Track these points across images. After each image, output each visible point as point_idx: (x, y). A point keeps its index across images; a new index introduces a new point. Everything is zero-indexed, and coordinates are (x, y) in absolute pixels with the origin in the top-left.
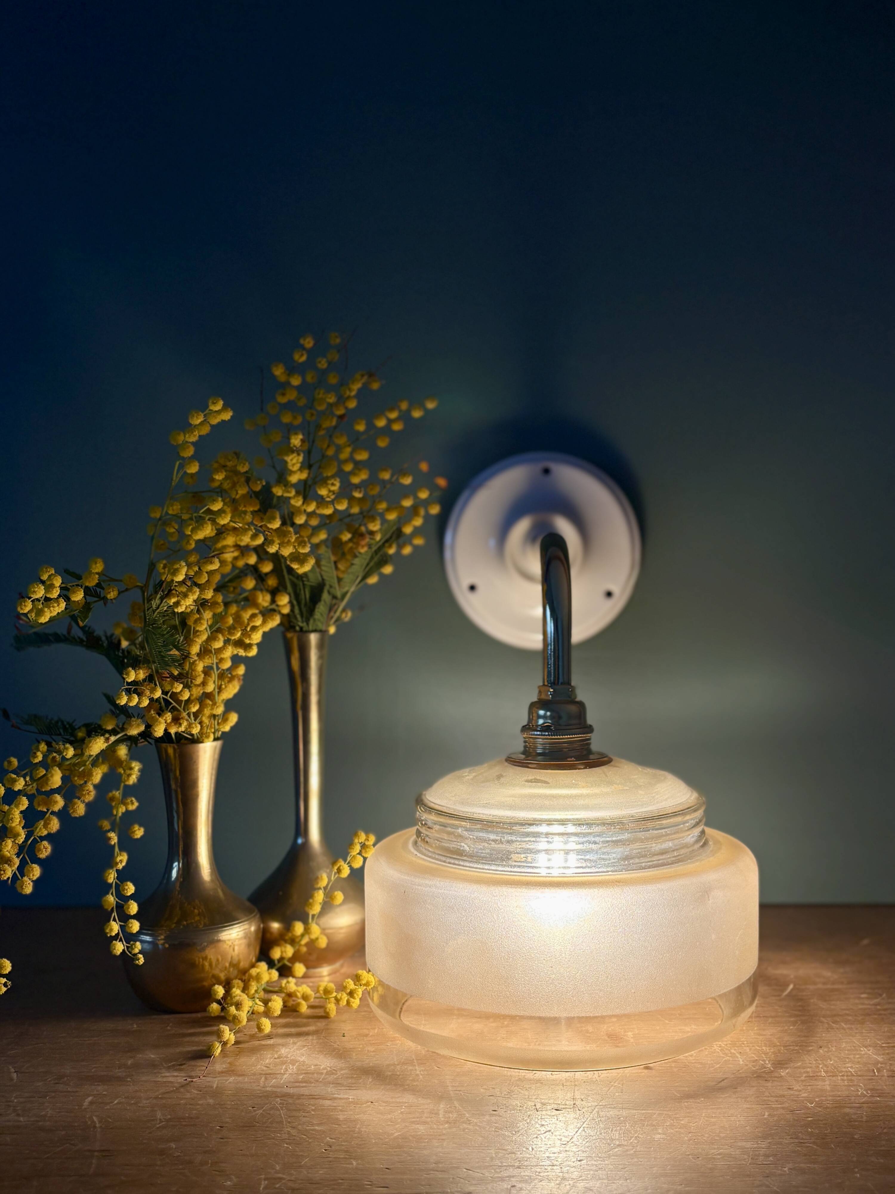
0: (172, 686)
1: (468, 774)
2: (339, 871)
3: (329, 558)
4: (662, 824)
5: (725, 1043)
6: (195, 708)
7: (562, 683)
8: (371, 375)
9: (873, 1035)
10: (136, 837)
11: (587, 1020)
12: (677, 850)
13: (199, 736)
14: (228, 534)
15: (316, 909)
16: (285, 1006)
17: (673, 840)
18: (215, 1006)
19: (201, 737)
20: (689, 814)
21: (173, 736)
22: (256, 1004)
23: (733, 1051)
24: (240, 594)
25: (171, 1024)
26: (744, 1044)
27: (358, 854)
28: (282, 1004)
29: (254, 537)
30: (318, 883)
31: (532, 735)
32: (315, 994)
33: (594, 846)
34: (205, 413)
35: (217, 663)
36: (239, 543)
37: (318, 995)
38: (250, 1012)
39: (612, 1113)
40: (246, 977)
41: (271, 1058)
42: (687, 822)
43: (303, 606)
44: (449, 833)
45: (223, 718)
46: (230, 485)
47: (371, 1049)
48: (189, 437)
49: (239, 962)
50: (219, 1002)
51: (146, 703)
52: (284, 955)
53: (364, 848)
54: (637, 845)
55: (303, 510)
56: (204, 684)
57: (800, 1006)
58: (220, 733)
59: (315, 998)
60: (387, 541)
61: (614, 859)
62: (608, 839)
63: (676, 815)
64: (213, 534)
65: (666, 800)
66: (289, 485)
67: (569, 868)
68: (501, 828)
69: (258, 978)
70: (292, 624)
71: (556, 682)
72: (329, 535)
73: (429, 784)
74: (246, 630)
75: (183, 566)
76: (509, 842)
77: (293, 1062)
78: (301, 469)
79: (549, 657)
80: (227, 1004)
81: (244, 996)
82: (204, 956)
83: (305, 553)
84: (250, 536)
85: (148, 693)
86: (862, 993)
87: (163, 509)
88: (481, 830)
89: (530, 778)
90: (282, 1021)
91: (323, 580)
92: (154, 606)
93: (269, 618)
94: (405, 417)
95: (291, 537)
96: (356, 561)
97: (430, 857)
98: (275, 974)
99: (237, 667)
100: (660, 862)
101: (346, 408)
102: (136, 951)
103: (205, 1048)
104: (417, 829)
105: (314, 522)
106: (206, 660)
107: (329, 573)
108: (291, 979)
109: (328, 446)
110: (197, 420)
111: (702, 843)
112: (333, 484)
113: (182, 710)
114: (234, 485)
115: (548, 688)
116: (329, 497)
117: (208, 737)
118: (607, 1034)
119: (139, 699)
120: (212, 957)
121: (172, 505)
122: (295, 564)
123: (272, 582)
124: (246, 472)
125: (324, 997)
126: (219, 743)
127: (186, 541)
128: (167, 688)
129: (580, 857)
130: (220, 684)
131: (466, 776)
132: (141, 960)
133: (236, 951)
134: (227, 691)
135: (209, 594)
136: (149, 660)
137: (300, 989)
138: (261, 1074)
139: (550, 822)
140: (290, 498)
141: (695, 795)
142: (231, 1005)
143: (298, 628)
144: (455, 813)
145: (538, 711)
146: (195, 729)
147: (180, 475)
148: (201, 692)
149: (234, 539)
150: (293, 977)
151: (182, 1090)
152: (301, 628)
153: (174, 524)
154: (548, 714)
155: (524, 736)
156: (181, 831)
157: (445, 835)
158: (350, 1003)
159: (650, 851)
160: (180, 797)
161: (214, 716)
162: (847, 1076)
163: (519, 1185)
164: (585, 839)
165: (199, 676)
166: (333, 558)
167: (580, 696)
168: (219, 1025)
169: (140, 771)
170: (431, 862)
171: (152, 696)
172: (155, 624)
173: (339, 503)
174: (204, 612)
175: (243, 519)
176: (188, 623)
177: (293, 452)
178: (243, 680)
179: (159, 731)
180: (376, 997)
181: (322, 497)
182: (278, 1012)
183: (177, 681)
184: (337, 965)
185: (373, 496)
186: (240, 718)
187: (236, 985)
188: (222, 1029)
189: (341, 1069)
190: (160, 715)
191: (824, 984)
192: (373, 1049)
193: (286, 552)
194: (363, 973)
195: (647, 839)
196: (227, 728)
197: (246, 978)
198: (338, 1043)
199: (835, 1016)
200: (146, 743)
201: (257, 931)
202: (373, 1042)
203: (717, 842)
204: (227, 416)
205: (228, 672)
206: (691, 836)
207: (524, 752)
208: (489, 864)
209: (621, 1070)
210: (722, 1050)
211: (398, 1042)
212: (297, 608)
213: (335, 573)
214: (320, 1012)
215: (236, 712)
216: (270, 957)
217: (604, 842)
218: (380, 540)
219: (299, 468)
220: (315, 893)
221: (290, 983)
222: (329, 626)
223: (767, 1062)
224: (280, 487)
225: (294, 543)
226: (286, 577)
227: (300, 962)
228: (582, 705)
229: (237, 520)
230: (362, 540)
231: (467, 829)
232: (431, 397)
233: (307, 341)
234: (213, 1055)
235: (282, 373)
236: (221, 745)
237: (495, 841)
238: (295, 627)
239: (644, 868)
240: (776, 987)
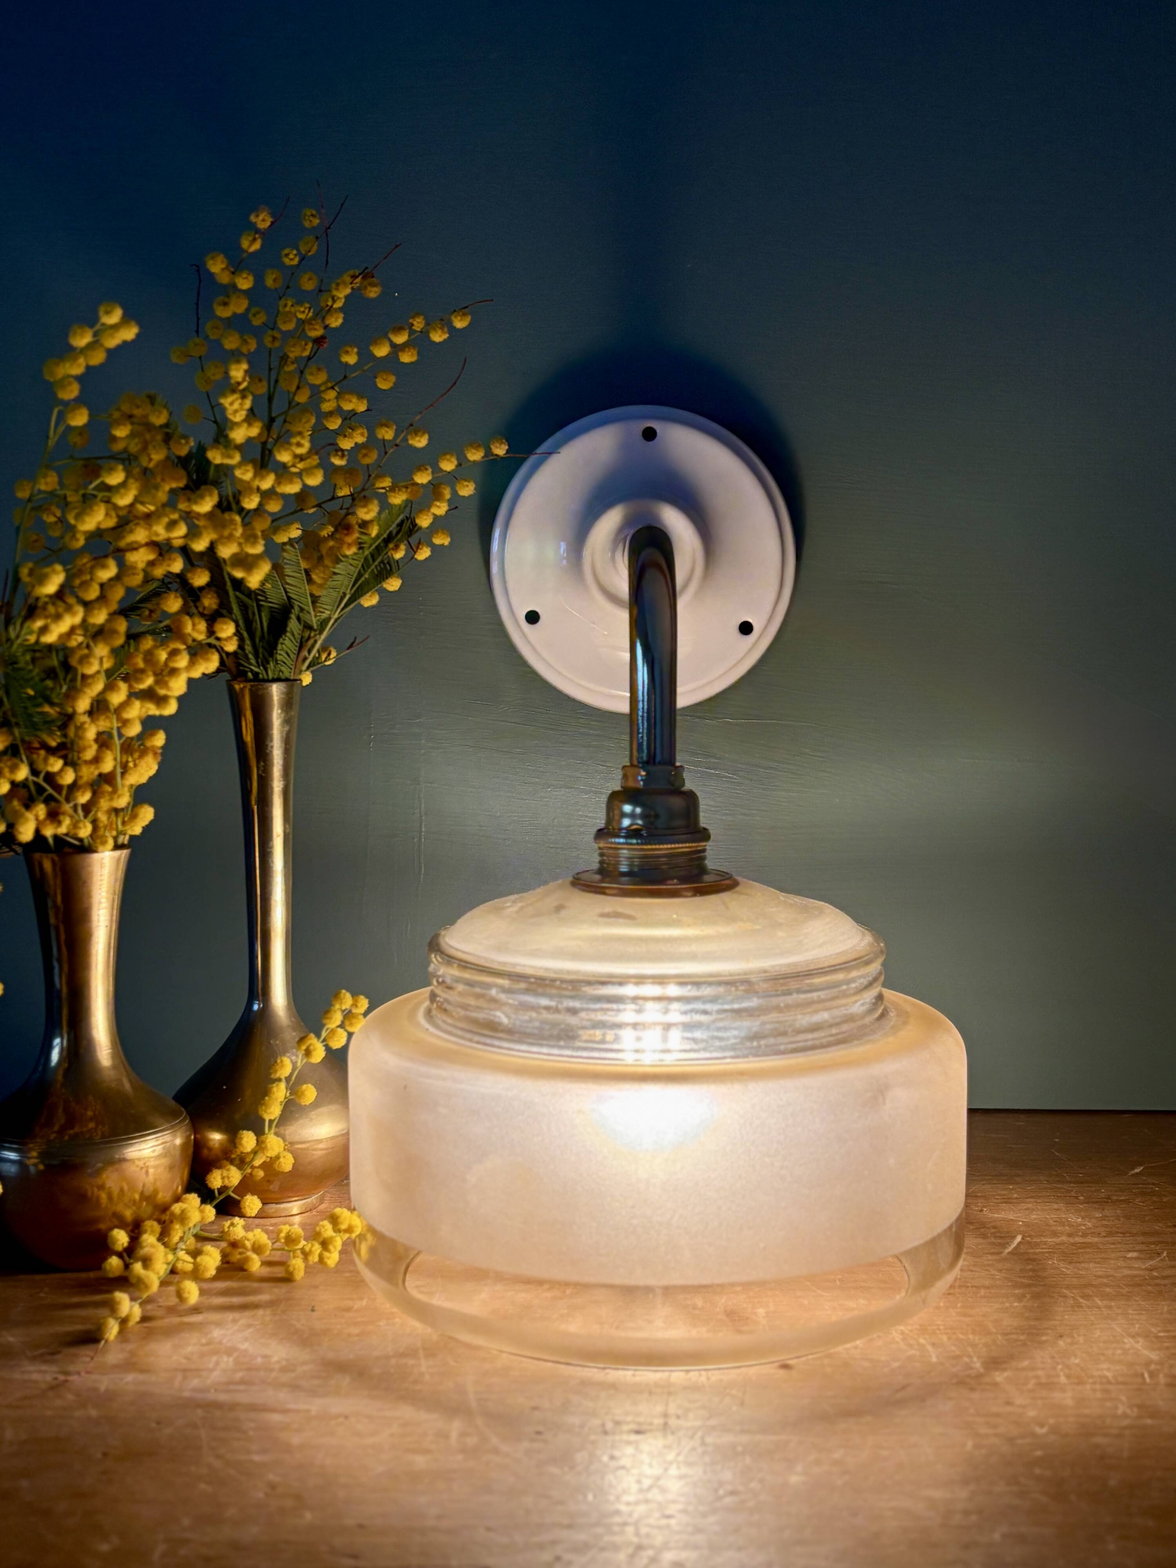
0: (46, 763)
1: (511, 905)
2: (308, 1053)
3: (298, 564)
4: (812, 984)
5: (909, 1328)
6: (84, 798)
7: (660, 763)
8: (367, 275)
9: (1144, 1317)
12: (837, 1024)
13: (91, 842)
14: (137, 524)
15: (273, 1111)
16: (224, 1262)
17: (830, 1009)
18: (114, 1262)
19: (94, 843)
20: (857, 968)
21: (51, 841)
22: (179, 1258)
23: (922, 1341)
24: (160, 622)
25: (46, 1289)
26: (939, 1330)
27: (338, 1026)
28: (219, 1258)
30: (276, 1071)
31: (611, 843)
32: (273, 1243)
33: (704, 1019)
34: (94, 328)
35: (119, 729)
37: (277, 1245)
38: (168, 1271)
39: (727, 1439)
40: (165, 1217)
41: (195, 1344)
42: (853, 980)
43: (257, 640)
44: (478, 996)
45: (129, 814)
46: (139, 446)
47: (355, 1330)
48: (71, 368)
49: (156, 1192)
50: (120, 1255)
51: (5, 788)
52: (228, 1182)
53: (349, 1018)
54: (773, 1016)
55: (255, 487)
56: (98, 759)
57: (1030, 1270)
58: (127, 837)
59: (273, 1249)
60: (389, 538)
61: (735, 1037)
62: (726, 1007)
63: (836, 970)
64: (111, 524)
66: (232, 445)
67: (668, 1051)
68: (558, 988)
69: (183, 1218)
70: (240, 668)
71: (651, 760)
73: (451, 921)
74: (162, 675)
76: (574, 1011)
77: (230, 1351)
78: (248, 421)
79: (640, 721)
80: (132, 1259)
81: (161, 1248)
82: (100, 1183)
83: (256, 554)
84: (166, 525)
85: (7, 773)
86: (1130, 1251)
87: (33, 485)
88: (527, 991)
89: (608, 910)
90: (221, 1285)
91: (289, 598)
92: (12, 634)
93: (202, 658)
94: (419, 341)
95: (235, 529)
96: (339, 568)
98: (210, 1211)
99: (153, 735)
100: (808, 1043)
101: (326, 327)
103: (91, 1327)
104: (431, 991)
105: (274, 507)
106: (101, 723)
107: (299, 590)
108: (237, 1220)
109: (299, 388)
110: (82, 339)
111: (877, 1015)
112: (299, 445)
113: (63, 801)
114: (145, 448)
115: (638, 770)
116: (294, 466)
117: (104, 843)
118: (725, 1312)
120: (112, 1185)
121: (44, 477)
122: (241, 572)
123: (209, 602)
124: (162, 426)
125: (286, 1248)
126: (125, 853)
127: (72, 535)
128: (38, 765)
129: (689, 1035)
130: (124, 760)
133: (151, 1178)
134: (136, 771)
135: (102, 618)
136: (9, 722)
137: (250, 1235)
138: (177, 1370)
139: (640, 979)
140: (233, 467)
141: (868, 938)
142: (137, 1260)
143: (250, 675)
145: (622, 806)
146: (85, 830)
147: (60, 431)
148: (94, 772)
149: (146, 532)
150: (242, 1216)
151: (49, 1394)
152: (256, 675)
153: (52, 508)
154: (638, 810)
155: (601, 846)
156: (65, 990)
157: (473, 999)
158: (324, 1259)
159: (793, 1025)
160: (63, 937)
161: (117, 811)
162: (1101, 1383)
163: (567, 1557)
164: (692, 1007)
165: (90, 747)
166: (304, 565)
168: (115, 1292)
171: (14, 777)
173: (309, 475)
174: (96, 646)
175: (156, 498)
176: (71, 663)
177: (233, 390)
178: (162, 754)
179: (26, 833)
180: (364, 1249)
181: (284, 466)
182: (212, 1272)
183: (54, 755)
184: (313, 1199)
185: (367, 466)
186: (156, 814)
187: (149, 1230)
188: (118, 1299)
189: (305, 1363)
190: (27, 807)
191: (1070, 1235)
192: (357, 1332)
193: (226, 552)
194: (343, 1213)
195: (788, 1007)
196: (137, 830)
197: (167, 1218)
198: (303, 1321)
199: (1086, 1286)
200: (12, 853)
201: (184, 1146)
202: (359, 1320)
203: (901, 1012)
204: (129, 333)
205: (137, 742)
206: (860, 1002)
207: (600, 871)
208: (538, 1044)
209: (743, 1370)
210: (904, 1339)
211: (397, 1320)
212: (248, 642)
213: (307, 587)
214: (278, 1271)
215: (152, 804)
216: (206, 1184)
217: (720, 1012)
218: (378, 536)
219: (243, 417)
220: (273, 1087)
221: (235, 1226)
222: (301, 672)
223: (975, 1359)
224: (218, 448)
225: (239, 538)
226: (231, 592)
227: (253, 1194)
228: (691, 797)
229: (146, 499)
230: (347, 535)
231: (504, 990)
232: (463, 310)
233: (261, 217)
234: (103, 1339)
235: (223, 269)
236: (128, 856)
237: (547, 1008)
238: (246, 672)
239: (783, 1053)
240: (993, 1240)
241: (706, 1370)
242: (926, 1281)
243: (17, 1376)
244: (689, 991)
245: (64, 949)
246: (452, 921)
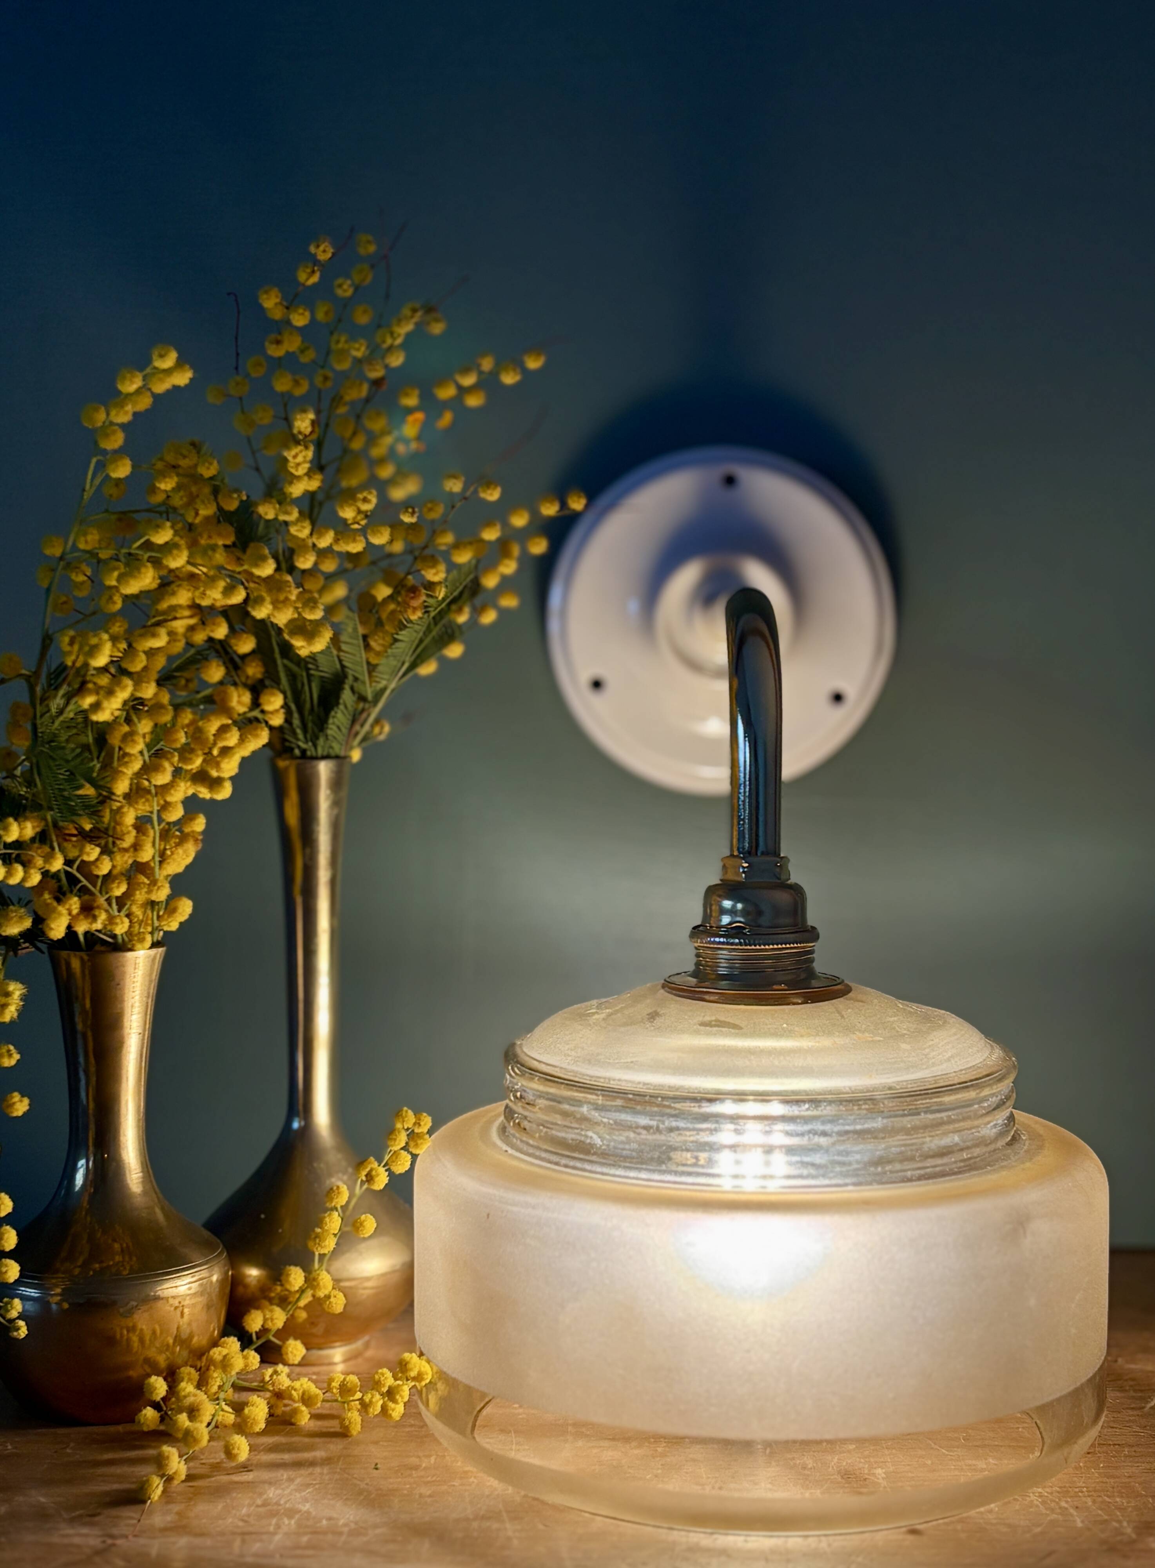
0: (82, 851)
2: (370, 1178)
3: (355, 629)
4: (941, 1104)
5: (1048, 1490)
6: (119, 890)
7: (763, 853)
8: (429, 310)
10: (15, 1114)
11: (806, 1445)
12: (968, 1148)
13: (126, 939)
14: (179, 586)
15: (327, 1244)
16: (271, 1415)
17: (960, 1131)
18: (149, 1414)
19: (130, 941)
20: (989, 1085)
21: (81, 938)
22: (223, 1410)
23: (1063, 1504)
24: (198, 692)
25: (72, 1445)
26: (1082, 1492)
27: (402, 1149)
28: (267, 1410)
29: (229, 590)
30: (332, 1200)
31: (710, 942)
32: (324, 1394)
33: (823, 1141)
34: (145, 373)
35: (158, 811)
36: (198, 601)
37: (329, 1395)
38: (213, 1424)
41: (250, 1505)
42: (984, 1099)
43: (306, 713)
44: (565, 1114)
45: (166, 908)
46: (185, 499)
47: (426, 1491)
48: (117, 415)
49: (191, 1336)
50: (156, 1406)
51: (35, 879)
52: (269, 1325)
53: (413, 1139)
54: (898, 1139)
55: (310, 544)
56: (136, 847)
58: (161, 933)
59: (324, 1401)
60: (454, 601)
61: (858, 1162)
62: (847, 1128)
63: (967, 1087)
64: (154, 585)
65: (949, 1060)
66: (288, 500)
67: (772, 1177)
68: (658, 1106)
69: (225, 1364)
70: (287, 744)
71: (753, 850)
72: (350, 590)
74: (212, 754)
75: (106, 641)
76: (672, 1130)
77: (291, 1513)
78: (309, 474)
79: (741, 807)
80: (172, 1409)
81: (202, 1396)
82: (131, 1324)
83: (316, 621)
84: (220, 589)
85: (39, 862)
87: (66, 543)
88: (623, 1109)
89: (707, 1018)
90: (268, 1440)
91: (343, 667)
92: (54, 710)
93: (251, 733)
94: (488, 383)
95: (290, 592)
96: (403, 635)
97: (530, 1155)
98: (254, 1357)
99: (192, 819)
100: (938, 1169)
101: (387, 367)
102: (14, 1314)
103: (133, 1486)
104: (507, 1107)
105: (329, 566)
106: (140, 807)
107: (354, 657)
108: (280, 1367)
109: (354, 434)
110: (131, 385)
111: (1010, 1138)
112: (365, 500)
113: (98, 894)
114: (192, 500)
115: (739, 860)
116: (357, 522)
117: (141, 940)
118: (839, 1472)
119: (25, 872)
120: (144, 1327)
121: (85, 535)
122: (297, 640)
123: (254, 670)
124: (211, 478)
125: (339, 1399)
126: (160, 951)
127: (107, 597)
128: (73, 853)
129: (793, 1159)
130: (162, 847)
131: (593, 1014)
132: (23, 1331)
133: (187, 1317)
134: (174, 860)
135: (149, 691)
136: (41, 805)
137: (297, 1384)
138: (234, 1533)
139: (740, 1096)
140: (286, 523)
141: (998, 1053)
142: (181, 1412)
143: (297, 752)
144: (577, 1079)
145: (721, 902)
146: (120, 926)
147: (97, 481)
148: (130, 861)
149: (190, 595)
150: (285, 1364)
151: (97, 1559)
152: (304, 752)
153: (84, 567)
154: (739, 906)
155: (696, 945)
156: (92, 1105)
157: (558, 1116)
158: (387, 1410)
159: (920, 1149)
160: (91, 1045)
161: (153, 904)
164: (807, 1128)
165: (128, 833)
166: (361, 631)
167: (796, 877)
168: (159, 1447)
169: (24, 998)
170: (532, 1164)
171: (47, 867)
172: (53, 741)
173: (374, 533)
174: (139, 722)
175: (210, 558)
176: (110, 741)
177: (298, 443)
178: (202, 840)
179: (57, 930)
180: (433, 1399)
181: (345, 522)
182: (260, 1425)
183: (90, 842)
184: (359, 1344)
185: (433, 522)
186: (195, 908)
187: (186, 1377)
188: (166, 1454)
189: (376, 1526)
190: (59, 900)
192: (429, 1493)
193: (282, 618)
194: (412, 1358)
195: (915, 1129)
196: (173, 925)
197: (203, 1364)
198: (368, 1481)
200: (33, 949)
201: (222, 1282)
202: (429, 1479)
203: (1035, 1136)
204: (183, 378)
205: (177, 828)
206: (992, 1124)
207: (695, 974)
208: (637, 1168)
209: (866, 1535)
210: (1044, 1503)
211: (472, 1479)
212: (296, 715)
213: (364, 655)
214: (333, 1425)
215: (190, 898)
216: (243, 1328)
217: (840, 1134)
218: (444, 599)
219: (305, 471)
220: (325, 1217)
221: (279, 1374)
222: (351, 748)
223: (1125, 1524)
224: (270, 503)
225: (295, 602)
226: (279, 661)
227: (296, 1339)
228: (797, 890)
229: (199, 561)
230: (412, 598)
231: (597, 1108)
232: (535, 349)
233: (321, 248)
234: (149, 1498)
235: (276, 304)
236: (163, 955)
237: (647, 1128)
238: (292, 749)
239: (910, 1180)
240: (1132, 1393)
241: (825, 1535)
242: (1069, 1438)
243: (55, 1539)
244: (808, 1109)
245: (92, 1060)
246: (530, 1029)
